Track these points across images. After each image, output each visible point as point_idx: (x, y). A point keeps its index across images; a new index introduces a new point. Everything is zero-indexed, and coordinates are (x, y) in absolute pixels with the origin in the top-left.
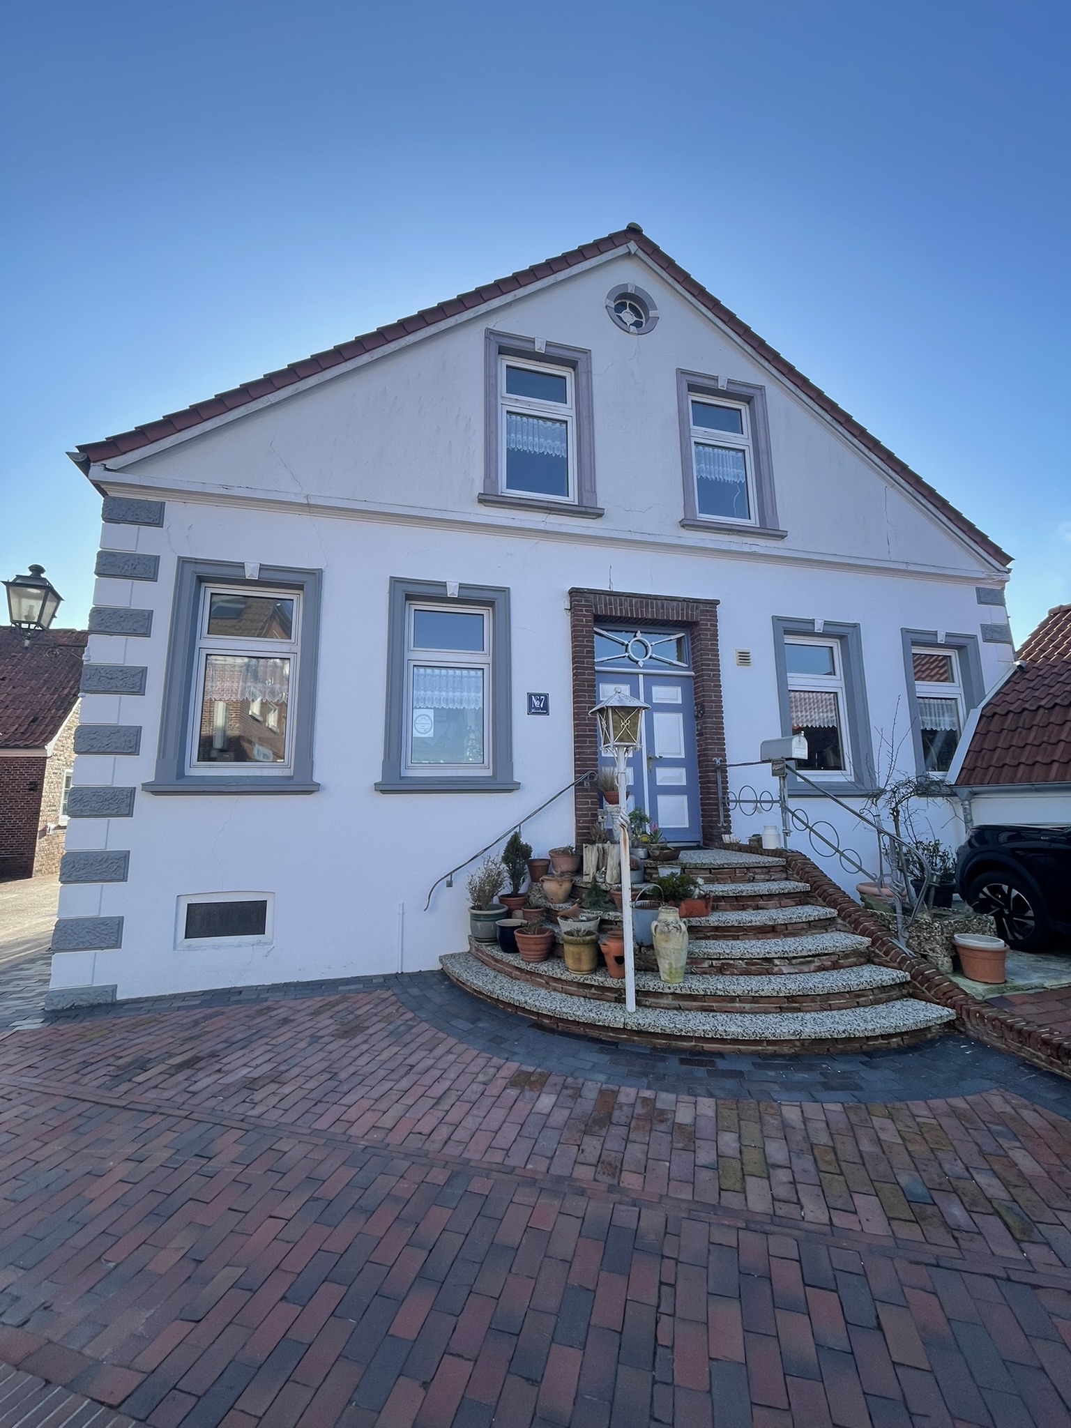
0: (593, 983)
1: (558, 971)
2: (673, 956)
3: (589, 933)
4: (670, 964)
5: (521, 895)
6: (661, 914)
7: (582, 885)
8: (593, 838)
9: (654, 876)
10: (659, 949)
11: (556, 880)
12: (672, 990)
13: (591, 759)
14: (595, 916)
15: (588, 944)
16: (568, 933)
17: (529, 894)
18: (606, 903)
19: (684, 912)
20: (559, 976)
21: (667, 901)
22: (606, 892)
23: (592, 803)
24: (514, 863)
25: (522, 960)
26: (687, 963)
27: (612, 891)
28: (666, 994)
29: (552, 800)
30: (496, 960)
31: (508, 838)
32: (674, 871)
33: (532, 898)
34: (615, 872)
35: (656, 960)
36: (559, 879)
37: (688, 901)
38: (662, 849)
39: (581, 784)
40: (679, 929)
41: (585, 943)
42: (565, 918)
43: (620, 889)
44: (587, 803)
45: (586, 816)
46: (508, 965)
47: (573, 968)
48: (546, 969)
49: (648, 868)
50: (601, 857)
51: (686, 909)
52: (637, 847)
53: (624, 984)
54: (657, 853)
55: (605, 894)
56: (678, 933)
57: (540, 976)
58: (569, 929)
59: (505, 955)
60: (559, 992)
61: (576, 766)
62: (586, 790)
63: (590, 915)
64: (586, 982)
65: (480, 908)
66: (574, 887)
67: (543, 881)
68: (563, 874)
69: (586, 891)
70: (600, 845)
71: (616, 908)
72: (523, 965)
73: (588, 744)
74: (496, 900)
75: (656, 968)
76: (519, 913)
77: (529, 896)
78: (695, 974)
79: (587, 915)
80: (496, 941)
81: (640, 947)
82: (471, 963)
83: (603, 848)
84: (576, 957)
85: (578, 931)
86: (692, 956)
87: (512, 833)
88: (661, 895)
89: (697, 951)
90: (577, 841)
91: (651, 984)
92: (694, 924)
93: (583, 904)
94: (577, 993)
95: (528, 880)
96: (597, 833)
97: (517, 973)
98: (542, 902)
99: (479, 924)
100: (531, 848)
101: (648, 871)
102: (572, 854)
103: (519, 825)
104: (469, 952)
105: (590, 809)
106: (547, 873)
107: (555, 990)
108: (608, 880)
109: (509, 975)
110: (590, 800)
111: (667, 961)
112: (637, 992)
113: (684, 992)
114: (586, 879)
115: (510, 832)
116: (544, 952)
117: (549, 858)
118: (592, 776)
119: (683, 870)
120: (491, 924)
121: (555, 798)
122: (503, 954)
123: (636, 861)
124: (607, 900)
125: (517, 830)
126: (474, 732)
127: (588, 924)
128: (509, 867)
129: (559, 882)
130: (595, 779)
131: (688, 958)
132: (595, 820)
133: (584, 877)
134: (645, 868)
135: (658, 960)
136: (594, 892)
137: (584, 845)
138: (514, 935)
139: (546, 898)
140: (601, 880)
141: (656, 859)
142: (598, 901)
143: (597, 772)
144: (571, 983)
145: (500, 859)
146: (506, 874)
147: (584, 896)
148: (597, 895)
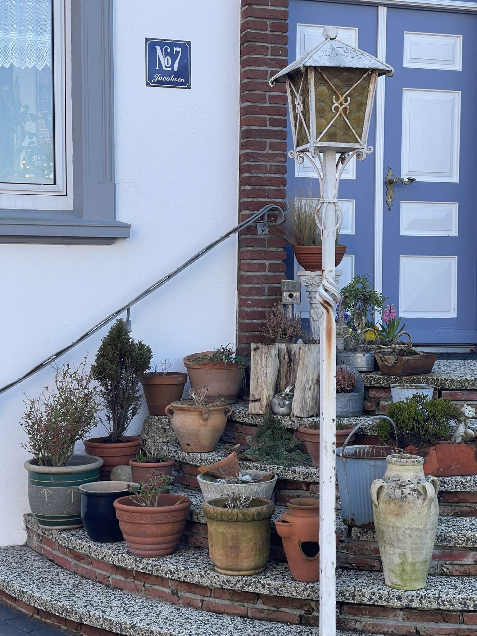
0: (260, 590)
1: (196, 570)
2: (409, 541)
3: (255, 502)
4: (403, 556)
5: (128, 440)
6: (390, 466)
7: (246, 420)
8: (271, 334)
9: (383, 403)
10: (384, 529)
11: (196, 410)
12: (404, 602)
13: (271, 182)
14: (268, 473)
15: (253, 520)
16: (214, 503)
17: (144, 436)
18: (290, 451)
19: (435, 465)
20: (197, 579)
21: (403, 445)
22: (291, 431)
23: (273, 268)
24: (116, 380)
25: (128, 553)
26: (434, 557)
27: (302, 429)
28: (393, 609)
29: (193, 260)
30: (79, 557)
31: (105, 332)
32: (420, 392)
33: (149, 443)
34: (309, 395)
35: (377, 551)
36: (203, 408)
37: (443, 445)
38: (402, 353)
39: (251, 230)
40: (421, 493)
41: (246, 520)
42: (212, 476)
43: (316, 426)
44: (262, 267)
45: (260, 291)
46: (101, 563)
47: (225, 564)
48: (172, 568)
49: (373, 388)
50: (284, 369)
51: (439, 460)
52: (354, 350)
53: (316, 591)
54: (391, 360)
55: (288, 435)
56: (420, 501)
57: (161, 580)
58: (218, 496)
59: (94, 546)
60: (197, 609)
61: (242, 193)
62: (261, 242)
63: (259, 472)
64: (246, 589)
65: (48, 462)
66: (231, 423)
67: (171, 412)
68: (210, 399)
69: (254, 430)
70: (284, 346)
71: (308, 459)
72: (130, 563)
73: (267, 150)
74: (79, 447)
75: (376, 564)
76: (124, 471)
77: (144, 441)
78: (448, 576)
79: (254, 472)
80: (79, 522)
81: (350, 528)
82: (29, 563)
83: (289, 353)
84: (230, 544)
85: (235, 499)
86: (444, 544)
87: (113, 323)
88: (392, 435)
89: (454, 534)
90: (240, 339)
91: (367, 592)
92: (451, 488)
93: (247, 454)
94: (228, 610)
95: (143, 411)
96: (278, 325)
97: (119, 577)
98: (168, 450)
99: (45, 491)
100: (149, 351)
101: (373, 393)
102: (230, 364)
103: (127, 308)
104: (26, 545)
105: (267, 279)
106: (179, 398)
107: (189, 605)
108: (296, 410)
109: (103, 582)
110: (267, 262)
111: (398, 551)
112: (340, 605)
113: (425, 605)
114: (254, 408)
115: (108, 320)
116: (170, 538)
117: (185, 370)
118: (273, 215)
119: (439, 392)
120: (70, 491)
121: (198, 256)
122: (91, 544)
123: (351, 376)
124: (292, 445)
125: (123, 316)
126: (34, 119)
127: (255, 487)
128: (105, 385)
129: (201, 413)
130: (279, 221)
131: (437, 547)
132: (276, 300)
133: (251, 405)
134: (367, 388)
135: (382, 550)
136: (268, 432)
137: (253, 346)
138: (114, 509)
139: (177, 444)
140: (283, 410)
141: (388, 372)
142: (276, 447)
143: (283, 206)
144: (220, 592)
145: (88, 371)
146: (99, 399)
147: (249, 438)
148: (273, 437)
